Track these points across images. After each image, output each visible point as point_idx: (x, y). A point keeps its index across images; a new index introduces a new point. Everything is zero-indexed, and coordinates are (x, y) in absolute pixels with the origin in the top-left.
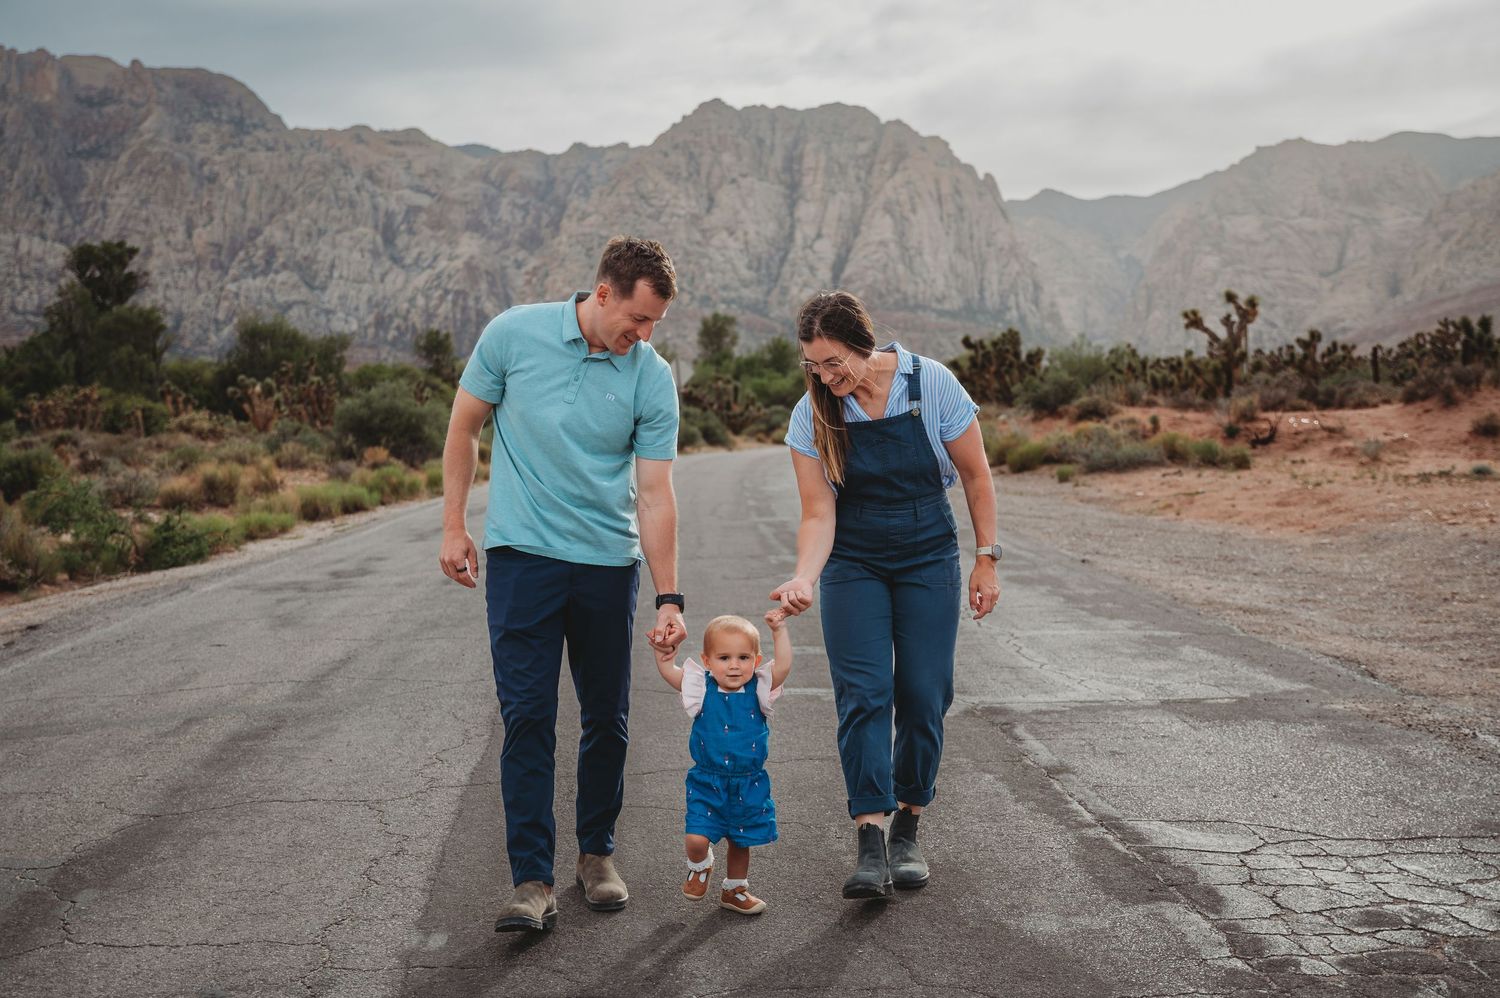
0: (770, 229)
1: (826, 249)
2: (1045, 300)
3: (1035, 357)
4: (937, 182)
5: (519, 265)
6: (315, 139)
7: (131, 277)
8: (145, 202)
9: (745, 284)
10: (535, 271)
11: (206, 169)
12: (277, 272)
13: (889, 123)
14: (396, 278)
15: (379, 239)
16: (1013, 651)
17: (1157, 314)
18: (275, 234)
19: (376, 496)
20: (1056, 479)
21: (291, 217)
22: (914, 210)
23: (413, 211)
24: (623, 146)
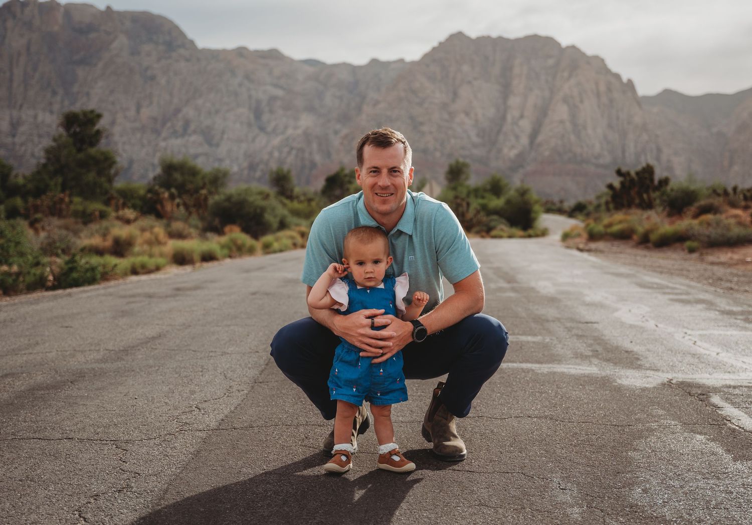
0: (491, 112)
1: (526, 125)
2: (664, 158)
3: (665, 182)
4: (597, 84)
5: (336, 133)
6: (214, 55)
7: (98, 133)
8: (112, 92)
9: (475, 146)
10: (346, 136)
11: (149, 73)
12: (190, 135)
13: (568, 47)
14: (262, 140)
15: (252, 116)
16: (691, 344)
17: (736, 168)
18: (189, 112)
19: (226, 251)
20: (686, 251)
21: (200, 102)
22: (582, 101)
23: (273, 99)
24: (401, 61)
